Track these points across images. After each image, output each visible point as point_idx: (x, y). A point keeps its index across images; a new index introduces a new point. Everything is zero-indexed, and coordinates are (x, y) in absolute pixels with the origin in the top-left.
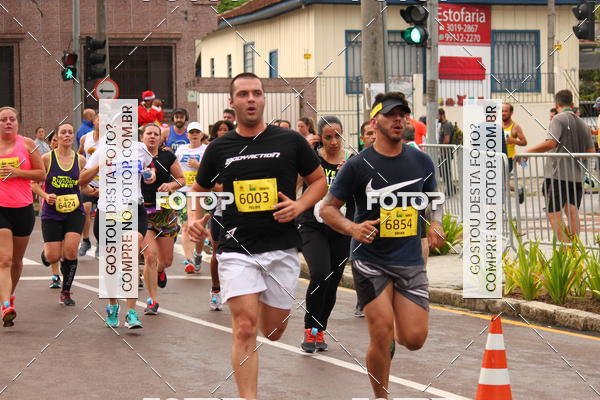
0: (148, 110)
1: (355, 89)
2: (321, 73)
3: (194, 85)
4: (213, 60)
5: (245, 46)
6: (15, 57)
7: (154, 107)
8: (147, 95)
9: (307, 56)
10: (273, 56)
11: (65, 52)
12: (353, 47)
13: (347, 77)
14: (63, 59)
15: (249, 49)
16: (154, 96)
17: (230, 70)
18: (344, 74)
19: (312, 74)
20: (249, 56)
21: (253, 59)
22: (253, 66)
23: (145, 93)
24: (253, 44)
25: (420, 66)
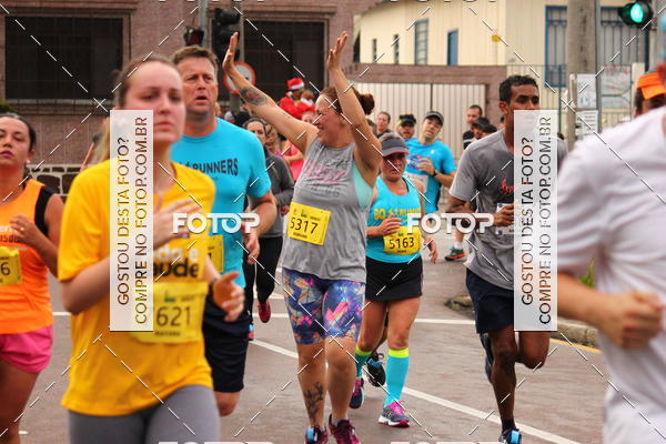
0: (296, 104)
1: (556, 81)
2: (513, 60)
3: (351, 73)
4: (375, 41)
5: (417, 24)
6: (125, 33)
7: (303, 100)
8: (295, 83)
9: (496, 38)
10: (452, 37)
11: (188, 28)
12: (555, 27)
13: (547, 66)
14: (186, 36)
15: (422, 28)
16: (302, 84)
17: (397, 54)
18: (543, 63)
19: (501, 62)
20: (422, 37)
21: (426, 41)
22: (426, 50)
23: (290, 82)
24: (426, 22)
25: (641, 53)
